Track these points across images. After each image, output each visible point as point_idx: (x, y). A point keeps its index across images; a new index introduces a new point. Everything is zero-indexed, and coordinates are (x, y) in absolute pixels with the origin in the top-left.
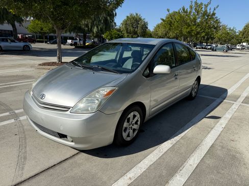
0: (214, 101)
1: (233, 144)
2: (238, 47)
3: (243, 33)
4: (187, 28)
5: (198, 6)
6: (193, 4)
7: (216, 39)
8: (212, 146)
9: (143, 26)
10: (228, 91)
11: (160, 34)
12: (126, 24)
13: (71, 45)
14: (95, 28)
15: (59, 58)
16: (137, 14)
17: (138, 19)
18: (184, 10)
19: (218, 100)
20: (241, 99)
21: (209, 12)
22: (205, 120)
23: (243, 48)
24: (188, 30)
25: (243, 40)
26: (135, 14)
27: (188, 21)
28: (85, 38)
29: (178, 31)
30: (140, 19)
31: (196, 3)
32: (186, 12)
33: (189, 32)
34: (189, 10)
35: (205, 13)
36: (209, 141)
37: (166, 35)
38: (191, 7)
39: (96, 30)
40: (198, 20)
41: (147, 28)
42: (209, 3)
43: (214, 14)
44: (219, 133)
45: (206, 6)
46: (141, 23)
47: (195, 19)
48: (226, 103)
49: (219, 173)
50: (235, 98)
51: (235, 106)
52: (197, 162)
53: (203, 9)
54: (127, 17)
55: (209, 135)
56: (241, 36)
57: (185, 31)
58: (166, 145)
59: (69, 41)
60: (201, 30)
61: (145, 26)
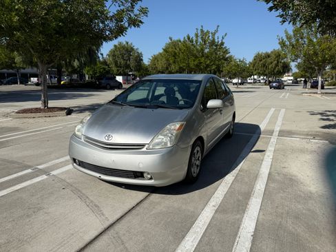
0: (252, 137)
1: (286, 170)
2: (249, 81)
3: (254, 64)
4: (194, 61)
5: (204, 34)
6: (199, 32)
7: (224, 73)
8: (270, 174)
9: (137, 57)
10: (260, 126)
11: (160, 68)
12: (114, 56)
13: (37, 84)
14: (76, 61)
15: (45, 102)
16: (127, 43)
17: (129, 49)
18: (189, 38)
19: (255, 136)
20: (276, 133)
21: (216, 41)
22: (251, 154)
23: (255, 82)
24: (196, 63)
25: (254, 73)
26: (125, 43)
27: (195, 52)
28: (60, 75)
29: (184, 64)
30: (132, 49)
31: (202, 31)
32: (192, 41)
33: (197, 66)
34: (194, 39)
35: (213, 43)
36: (265, 170)
37: (167, 68)
38: (197, 35)
39: (78, 64)
40: (206, 51)
41: (142, 60)
42: (217, 31)
43: (222, 44)
44: (270, 163)
45: (214, 34)
46: (134, 55)
47: (202, 50)
48: (264, 138)
49: (284, 192)
50: (271, 133)
51: (274, 139)
52: (263, 187)
53: (210, 38)
54: (115, 46)
55: (263, 166)
56: (251, 68)
57: (192, 64)
58: (229, 178)
59: (34, 80)
60: (210, 63)
61: (139, 59)
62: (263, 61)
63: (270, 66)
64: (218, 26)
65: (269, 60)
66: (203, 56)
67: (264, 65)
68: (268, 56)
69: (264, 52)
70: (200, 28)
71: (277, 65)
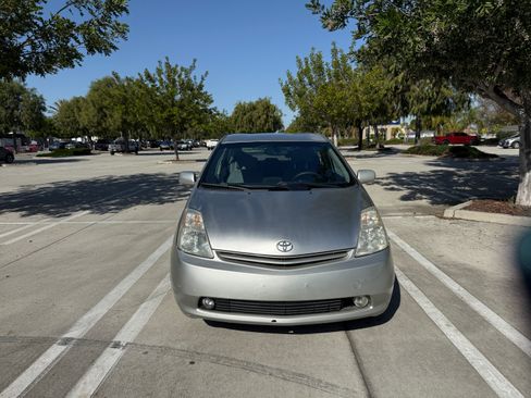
3: (235, 120)
4: (162, 112)
5: (171, 71)
6: (163, 65)
18: (148, 75)
21: (193, 82)
24: (165, 115)
27: (159, 98)
29: (144, 117)
31: (168, 65)
35: (188, 85)
38: (159, 72)
40: (177, 97)
42: (193, 67)
43: (201, 87)
45: (188, 72)
47: (172, 96)
57: (159, 117)
60: (188, 116)
62: (248, 114)
63: (258, 123)
64: (195, 61)
65: (255, 114)
66: (173, 105)
67: (250, 121)
68: (253, 107)
69: (247, 102)
70: (164, 61)
71: (266, 121)
